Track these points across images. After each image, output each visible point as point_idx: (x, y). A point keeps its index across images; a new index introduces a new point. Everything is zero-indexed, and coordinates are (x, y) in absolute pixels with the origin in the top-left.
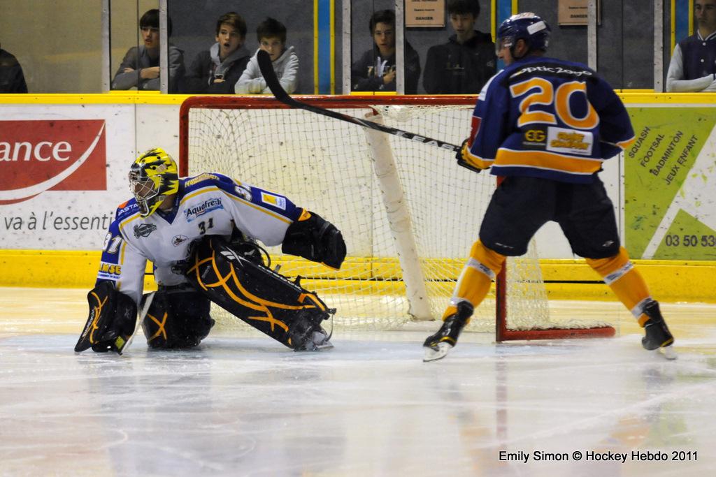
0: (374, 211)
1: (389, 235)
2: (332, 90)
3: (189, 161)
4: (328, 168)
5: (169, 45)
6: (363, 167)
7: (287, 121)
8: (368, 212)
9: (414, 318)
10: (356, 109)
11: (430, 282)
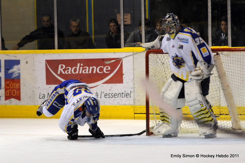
3: (149, 73)
9: (234, 129)
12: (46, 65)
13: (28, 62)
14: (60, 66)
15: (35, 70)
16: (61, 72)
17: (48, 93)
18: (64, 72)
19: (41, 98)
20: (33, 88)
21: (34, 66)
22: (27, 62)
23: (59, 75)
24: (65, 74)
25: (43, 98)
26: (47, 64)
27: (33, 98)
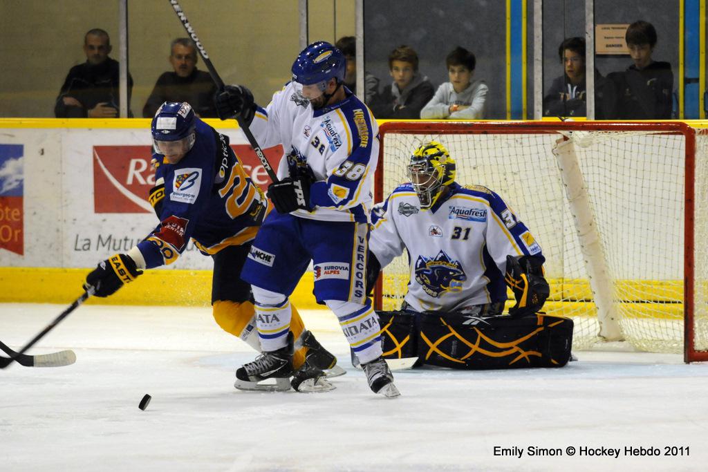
0: (565, 233)
1: (580, 257)
2: (524, 115)
3: (384, 186)
4: (520, 192)
5: (366, 73)
6: (553, 191)
7: (478, 146)
8: (559, 234)
9: (605, 339)
10: (544, 135)
11: (619, 303)
12: (95, 161)
13: (45, 151)
14: (133, 163)
15: (64, 173)
16: (135, 179)
17: (100, 237)
18: (145, 178)
19: (79, 250)
20: (59, 221)
21: (61, 162)
22: (43, 150)
23: (129, 188)
24: (147, 185)
25: (84, 250)
26: (98, 157)
27: (57, 250)
